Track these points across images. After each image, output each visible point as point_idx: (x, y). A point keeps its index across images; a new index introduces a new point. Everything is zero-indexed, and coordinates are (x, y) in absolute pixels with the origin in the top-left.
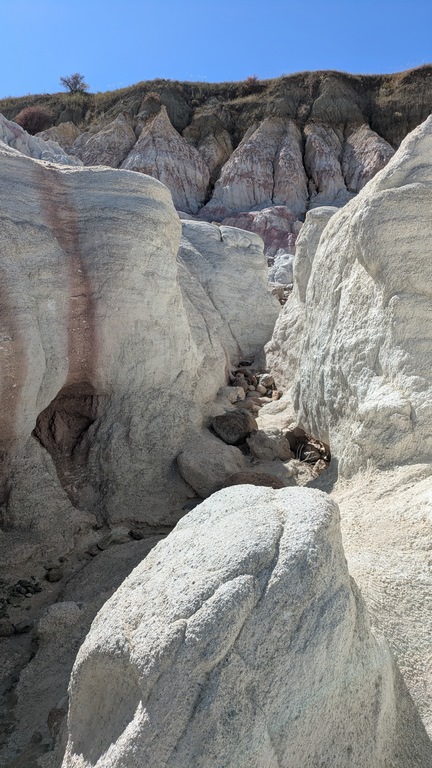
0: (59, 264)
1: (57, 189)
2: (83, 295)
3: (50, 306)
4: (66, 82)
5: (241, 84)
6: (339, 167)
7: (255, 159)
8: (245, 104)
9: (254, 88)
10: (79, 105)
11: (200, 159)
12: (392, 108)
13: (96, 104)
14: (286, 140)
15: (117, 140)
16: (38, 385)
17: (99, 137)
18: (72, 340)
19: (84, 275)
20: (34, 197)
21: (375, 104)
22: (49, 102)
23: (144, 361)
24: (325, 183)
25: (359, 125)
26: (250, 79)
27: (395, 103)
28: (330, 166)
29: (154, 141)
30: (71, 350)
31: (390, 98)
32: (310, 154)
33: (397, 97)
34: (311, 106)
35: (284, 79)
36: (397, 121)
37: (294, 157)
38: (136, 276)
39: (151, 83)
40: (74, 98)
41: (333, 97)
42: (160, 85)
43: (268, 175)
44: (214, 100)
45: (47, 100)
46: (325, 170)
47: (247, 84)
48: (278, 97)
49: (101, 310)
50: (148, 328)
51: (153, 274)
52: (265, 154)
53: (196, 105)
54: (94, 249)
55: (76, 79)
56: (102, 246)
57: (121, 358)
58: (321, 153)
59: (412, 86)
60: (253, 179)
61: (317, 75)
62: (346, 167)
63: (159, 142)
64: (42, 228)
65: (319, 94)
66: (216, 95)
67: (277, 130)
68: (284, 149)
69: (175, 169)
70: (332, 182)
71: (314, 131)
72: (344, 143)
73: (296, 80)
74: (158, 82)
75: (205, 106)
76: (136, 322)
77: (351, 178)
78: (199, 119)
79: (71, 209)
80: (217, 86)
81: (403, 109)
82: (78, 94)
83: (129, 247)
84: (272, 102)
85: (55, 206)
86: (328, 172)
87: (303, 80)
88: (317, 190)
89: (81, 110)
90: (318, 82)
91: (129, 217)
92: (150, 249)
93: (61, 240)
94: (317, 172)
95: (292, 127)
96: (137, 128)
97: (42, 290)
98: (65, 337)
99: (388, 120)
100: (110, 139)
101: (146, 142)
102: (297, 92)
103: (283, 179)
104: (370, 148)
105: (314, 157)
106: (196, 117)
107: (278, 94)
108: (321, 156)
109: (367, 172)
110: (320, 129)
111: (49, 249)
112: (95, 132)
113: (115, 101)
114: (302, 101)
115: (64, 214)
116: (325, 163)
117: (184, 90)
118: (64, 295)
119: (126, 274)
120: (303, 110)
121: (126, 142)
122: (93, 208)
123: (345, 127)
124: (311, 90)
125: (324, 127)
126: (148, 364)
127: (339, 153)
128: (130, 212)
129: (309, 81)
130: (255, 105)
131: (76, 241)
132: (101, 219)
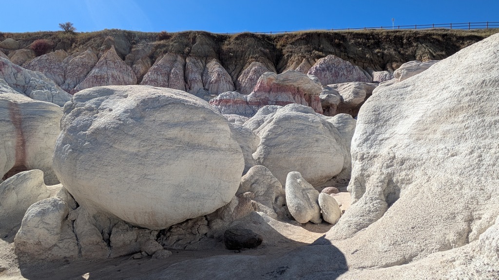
0: (13, 131)
1: (16, 109)
2: (22, 140)
3: (10, 143)
4: (62, 26)
5: (159, 34)
6: (200, 78)
7: (159, 73)
8: (159, 45)
9: (165, 36)
10: (69, 39)
11: (132, 72)
12: (229, 51)
13: (79, 40)
14: (176, 64)
15: (87, 61)
16: (4, 165)
17: (77, 59)
18: (17, 152)
19: (22, 134)
20: (7, 112)
21: (222, 49)
22: (52, 37)
23: (44, 159)
24: (193, 85)
25: (212, 59)
26: (163, 32)
27: (230, 49)
28: (196, 78)
29: (106, 62)
30: (17, 155)
31: (229, 46)
32: (187, 72)
33: (232, 46)
34: (191, 49)
35: (179, 34)
36: (231, 57)
37: (179, 73)
38: (41, 134)
39: (110, 31)
40: (66, 35)
41: (202, 44)
42: (115, 33)
43: (165, 81)
44: (144, 41)
45: (51, 35)
46: (193, 80)
47: (162, 34)
48: (175, 42)
49: (27, 144)
50: (46, 149)
51: (47, 133)
52: (164, 71)
53: (134, 43)
54: (26, 127)
55: (68, 25)
56: (29, 126)
57: (35, 158)
58: (192, 71)
59: (238, 42)
60: (157, 83)
61: (195, 33)
62: (204, 78)
63: (109, 63)
64: (9, 121)
65: (196, 42)
66: (145, 39)
67: (172, 59)
68: (174, 68)
69: (118, 77)
70: (196, 85)
71: (190, 61)
72: (205, 67)
73: (185, 35)
74: (114, 31)
75: (139, 44)
76: (41, 148)
77: (206, 83)
78: (135, 51)
79: (20, 115)
80: (146, 34)
81: (234, 52)
82: (69, 34)
83: (38, 126)
84: (172, 45)
85: (14, 114)
86: (195, 81)
87: (188, 35)
88: (190, 89)
89: (70, 42)
90: (195, 37)
91: (39, 117)
92: (46, 126)
93: (15, 124)
94: (190, 81)
95: (180, 58)
96: (99, 55)
97: (7, 139)
98: (15, 152)
99: (227, 56)
100: (83, 60)
101: (102, 63)
102: (185, 41)
103: (172, 83)
104: (215, 70)
105: (189, 73)
106: (133, 50)
107: (175, 41)
108: (192, 73)
109: (213, 81)
110: (193, 60)
111: (11, 127)
112: (75, 56)
113: (89, 39)
114: (187, 46)
115: (17, 117)
116: (193, 76)
117: (128, 35)
118: (15, 140)
119: (36, 134)
120: (187, 50)
121: (92, 62)
122: (28, 115)
123: (206, 59)
124: (192, 40)
125: (195, 58)
126: (45, 160)
127: (202, 71)
128: (40, 115)
129: (191, 36)
130: (164, 46)
131: (20, 124)
132: (29, 118)
